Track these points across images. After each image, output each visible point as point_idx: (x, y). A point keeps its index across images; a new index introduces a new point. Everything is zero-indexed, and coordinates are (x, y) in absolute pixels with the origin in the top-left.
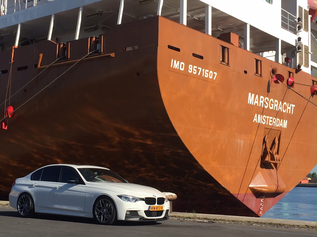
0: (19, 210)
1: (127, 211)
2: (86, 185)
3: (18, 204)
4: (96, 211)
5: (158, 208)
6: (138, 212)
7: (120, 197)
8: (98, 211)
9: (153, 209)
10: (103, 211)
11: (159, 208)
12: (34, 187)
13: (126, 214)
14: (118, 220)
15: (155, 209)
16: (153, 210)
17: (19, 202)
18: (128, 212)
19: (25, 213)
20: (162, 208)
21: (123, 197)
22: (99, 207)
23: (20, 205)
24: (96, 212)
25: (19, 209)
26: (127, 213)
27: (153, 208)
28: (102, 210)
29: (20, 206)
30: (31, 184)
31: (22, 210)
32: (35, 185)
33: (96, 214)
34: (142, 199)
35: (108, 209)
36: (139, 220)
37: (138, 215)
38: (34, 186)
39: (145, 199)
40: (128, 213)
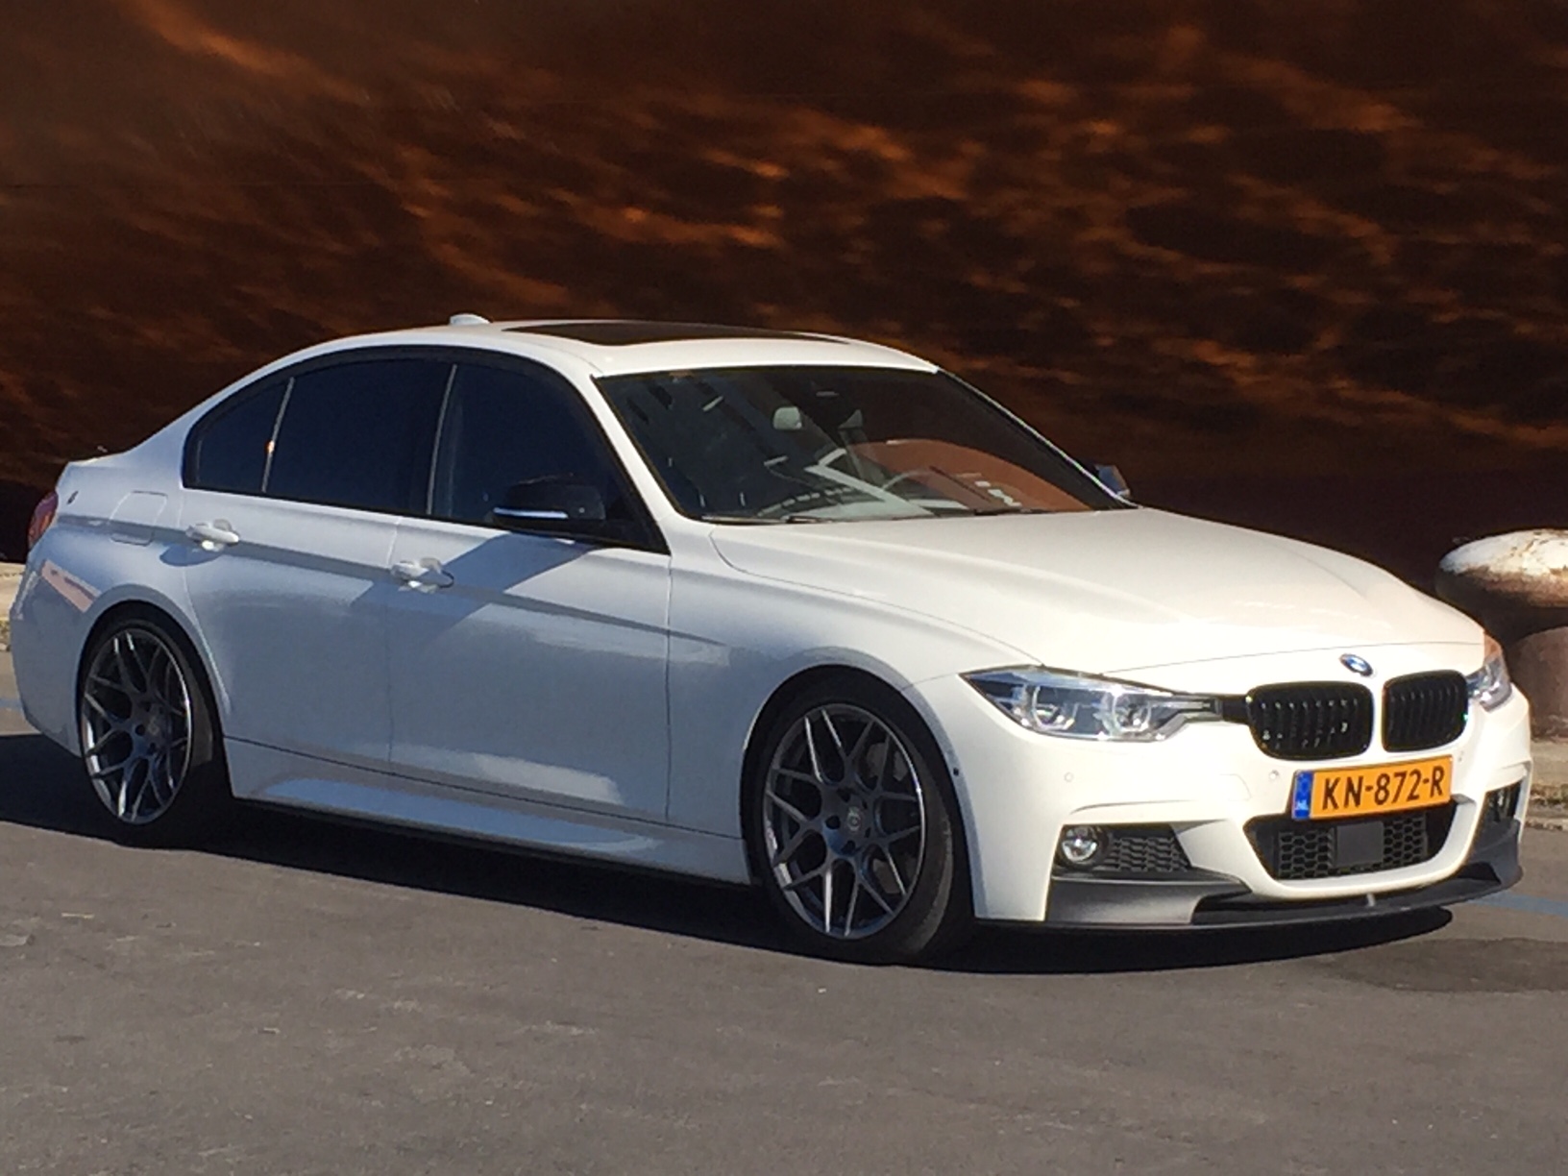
0: (97, 769)
1: (1068, 832)
2: (678, 559)
3: (84, 718)
4: (768, 823)
5: (1392, 788)
6: (1184, 838)
7: (996, 686)
8: (794, 826)
9: (1340, 801)
10: (834, 823)
11: (1410, 781)
12: (210, 556)
13: (1060, 859)
14: (978, 915)
15: (1367, 797)
16: (1342, 812)
17: (87, 696)
18: (1078, 843)
19: (149, 803)
20: (1436, 783)
21: (1023, 695)
22: (795, 781)
23: (98, 723)
24: (770, 834)
25: (94, 759)
26: (1067, 851)
27: (1339, 793)
28: (825, 814)
29: (100, 730)
30: (185, 528)
31: (121, 770)
32: (215, 541)
33: (772, 854)
34: (1229, 709)
35: (885, 806)
36: (1194, 921)
37: (1189, 866)
38: (207, 545)
39: (1249, 699)
40: (1079, 851)
